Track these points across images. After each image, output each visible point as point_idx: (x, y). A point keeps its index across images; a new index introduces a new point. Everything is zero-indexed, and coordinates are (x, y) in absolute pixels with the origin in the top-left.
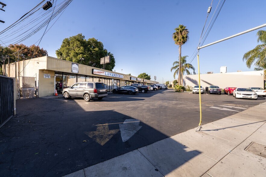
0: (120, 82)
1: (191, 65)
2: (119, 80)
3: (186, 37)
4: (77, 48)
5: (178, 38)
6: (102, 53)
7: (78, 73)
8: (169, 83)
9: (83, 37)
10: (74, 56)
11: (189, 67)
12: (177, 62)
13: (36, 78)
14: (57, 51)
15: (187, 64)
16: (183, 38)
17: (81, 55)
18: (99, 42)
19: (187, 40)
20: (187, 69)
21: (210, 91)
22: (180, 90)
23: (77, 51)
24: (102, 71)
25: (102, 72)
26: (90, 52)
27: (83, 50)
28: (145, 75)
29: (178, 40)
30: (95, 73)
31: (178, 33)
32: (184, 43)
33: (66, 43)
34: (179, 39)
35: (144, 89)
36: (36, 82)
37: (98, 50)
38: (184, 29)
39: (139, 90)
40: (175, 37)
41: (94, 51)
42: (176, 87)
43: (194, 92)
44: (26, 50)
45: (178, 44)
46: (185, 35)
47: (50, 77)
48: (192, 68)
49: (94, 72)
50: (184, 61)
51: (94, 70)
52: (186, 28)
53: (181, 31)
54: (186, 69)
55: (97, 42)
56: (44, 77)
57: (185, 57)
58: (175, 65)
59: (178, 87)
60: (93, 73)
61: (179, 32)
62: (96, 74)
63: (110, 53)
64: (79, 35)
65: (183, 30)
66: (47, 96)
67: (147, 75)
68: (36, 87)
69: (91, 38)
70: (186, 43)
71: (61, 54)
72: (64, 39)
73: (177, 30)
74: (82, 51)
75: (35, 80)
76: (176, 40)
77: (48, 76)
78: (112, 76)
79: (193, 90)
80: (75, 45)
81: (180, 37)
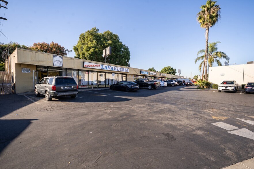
0: (126, 76)
1: (224, 54)
2: (126, 74)
3: (217, 16)
4: (90, 42)
5: (204, 18)
6: (117, 46)
7: (62, 66)
8: (198, 78)
9: (97, 30)
10: (86, 50)
11: (222, 56)
12: (203, 51)
13: (13, 72)
14: (74, 47)
15: (217, 52)
16: (211, 17)
17: (92, 49)
18: (115, 35)
19: (217, 19)
20: (218, 59)
21: (246, 89)
22: (203, 87)
23: (89, 46)
24: (97, 64)
25: (96, 66)
26: (102, 46)
27: (96, 44)
28: (169, 69)
29: (204, 22)
30: (86, 67)
31: (203, 12)
32: (213, 24)
33: (82, 38)
34: (206, 19)
35: (150, 85)
36: (13, 77)
37: (112, 43)
38: (213, 6)
39: (139, 86)
40: (200, 18)
41: (107, 44)
42: (198, 82)
43: (221, 90)
44: (46, 48)
45: (205, 26)
46: (214, 13)
47: (30, 72)
48: (225, 57)
49: (85, 65)
50: (213, 49)
51: (85, 64)
52: (216, 4)
53: (208, 9)
54: (216, 60)
55: (112, 35)
56: (23, 71)
57: (215, 44)
58: (201, 55)
59: (200, 83)
60: (83, 67)
61: (206, 10)
62: (89, 67)
63: (125, 45)
64: (93, 29)
65: (211, 7)
66: (27, 92)
67: (172, 69)
68: (13, 82)
69: (106, 31)
70: (216, 24)
71: (77, 50)
72: (80, 35)
73: (204, 8)
74: (94, 44)
75: (12, 75)
76: (201, 21)
77: (28, 71)
78: (112, 70)
79: (219, 88)
80: (89, 39)
81: (207, 16)
